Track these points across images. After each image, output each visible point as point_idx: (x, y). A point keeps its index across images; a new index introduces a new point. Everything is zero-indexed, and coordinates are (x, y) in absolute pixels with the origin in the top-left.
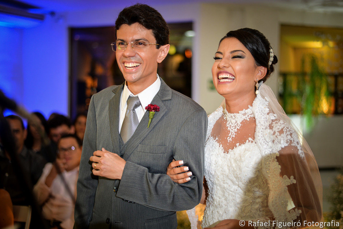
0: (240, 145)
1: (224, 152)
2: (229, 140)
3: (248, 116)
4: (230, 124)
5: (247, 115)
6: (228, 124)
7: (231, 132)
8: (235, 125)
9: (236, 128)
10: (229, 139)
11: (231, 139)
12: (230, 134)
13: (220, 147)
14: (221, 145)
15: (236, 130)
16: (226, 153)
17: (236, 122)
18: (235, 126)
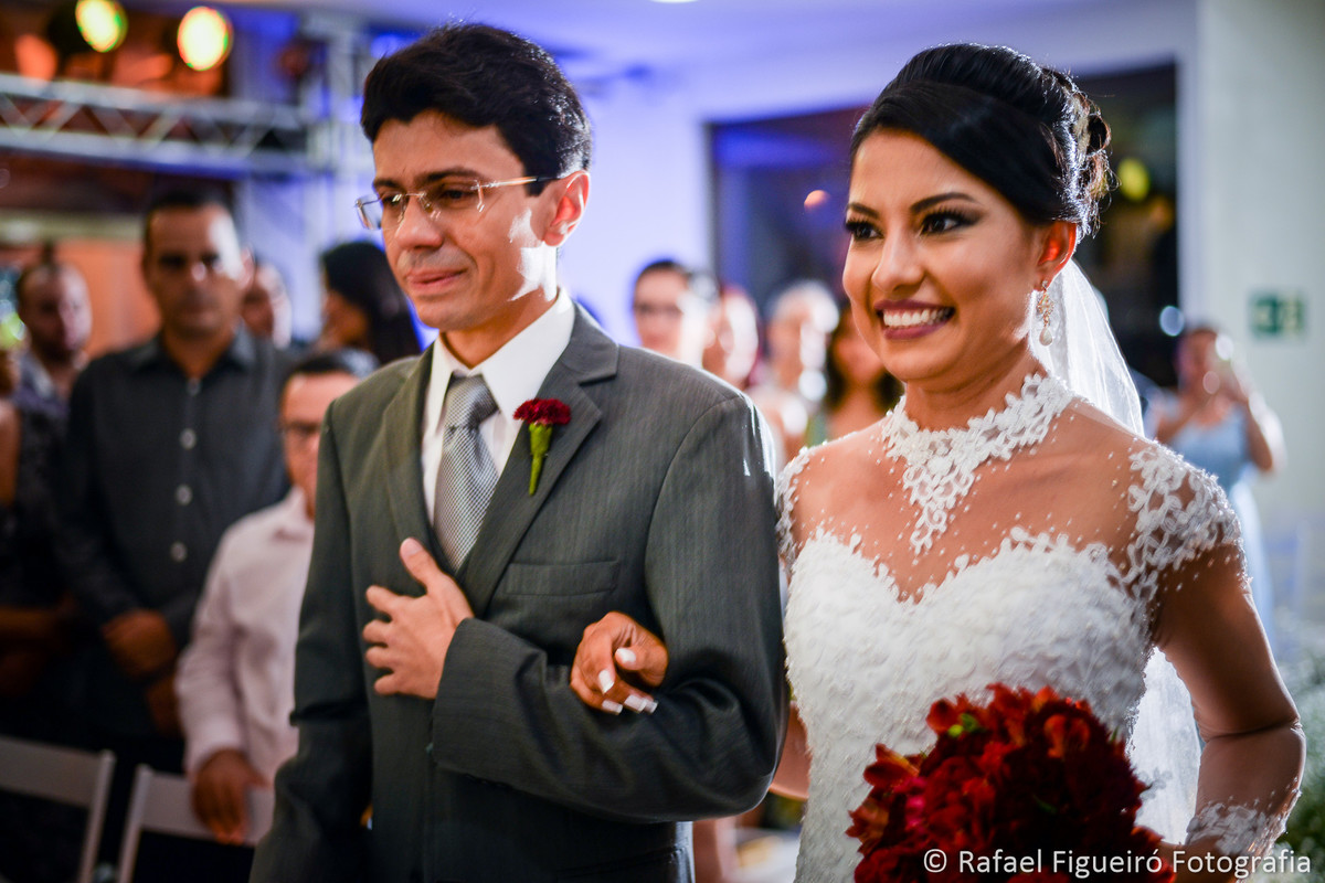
0: (971, 563)
1: (900, 599)
2: (918, 545)
3: (1007, 441)
4: (924, 476)
5: (1001, 438)
6: (912, 475)
7: (925, 512)
8: (945, 481)
9: (954, 493)
10: (919, 537)
11: (927, 540)
12: (924, 519)
13: (877, 574)
14: (883, 568)
15: (951, 502)
16: (911, 599)
17: (953, 468)
18: (948, 485)
